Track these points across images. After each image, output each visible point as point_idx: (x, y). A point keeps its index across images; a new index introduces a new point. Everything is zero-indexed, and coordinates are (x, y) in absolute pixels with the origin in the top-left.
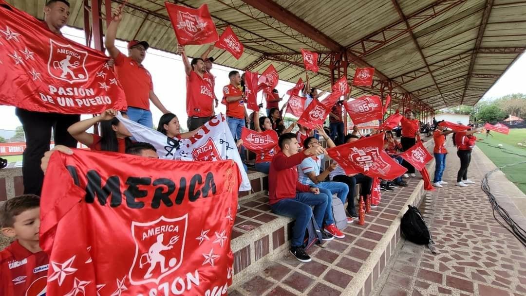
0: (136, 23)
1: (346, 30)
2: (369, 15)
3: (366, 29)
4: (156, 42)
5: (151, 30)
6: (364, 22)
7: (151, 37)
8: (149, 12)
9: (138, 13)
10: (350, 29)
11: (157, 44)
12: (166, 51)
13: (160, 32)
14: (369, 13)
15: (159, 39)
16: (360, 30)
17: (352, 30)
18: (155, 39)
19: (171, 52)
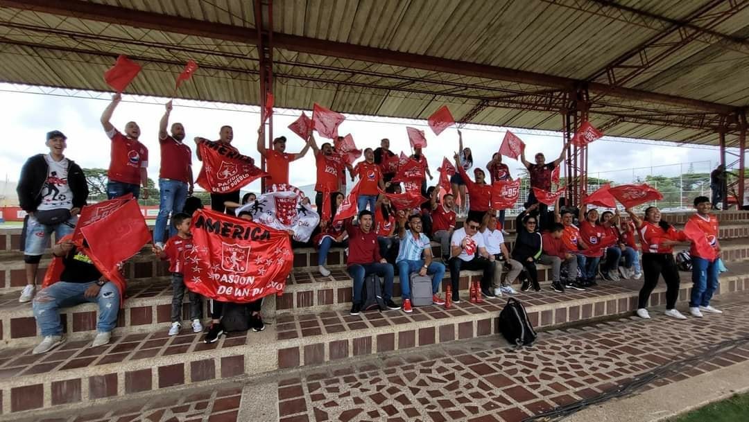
0: (331, 95)
1: (566, 61)
2: (595, 38)
3: (605, 52)
4: (351, 108)
5: (345, 98)
6: (592, 47)
7: (347, 105)
8: (340, 83)
9: (330, 85)
10: (575, 59)
11: (353, 109)
12: (364, 114)
13: (353, 98)
14: (594, 35)
15: (354, 104)
16: (596, 55)
17: (580, 58)
18: (350, 105)
19: (368, 115)
